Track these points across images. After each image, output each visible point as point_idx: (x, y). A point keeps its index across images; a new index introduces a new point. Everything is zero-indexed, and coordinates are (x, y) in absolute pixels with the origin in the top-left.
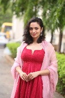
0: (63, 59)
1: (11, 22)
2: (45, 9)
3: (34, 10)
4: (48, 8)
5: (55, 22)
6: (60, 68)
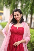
0: (32, 32)
1: (2, 10)
2: (22, 3)
3: (16, 4)
4: (24, 2)
5: (28, 11)
6: (31, 37)
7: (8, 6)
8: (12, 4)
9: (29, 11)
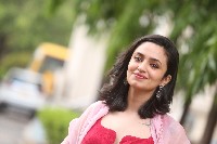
7: (101, 24)
8: (125, 17)
9: (207, 68)
